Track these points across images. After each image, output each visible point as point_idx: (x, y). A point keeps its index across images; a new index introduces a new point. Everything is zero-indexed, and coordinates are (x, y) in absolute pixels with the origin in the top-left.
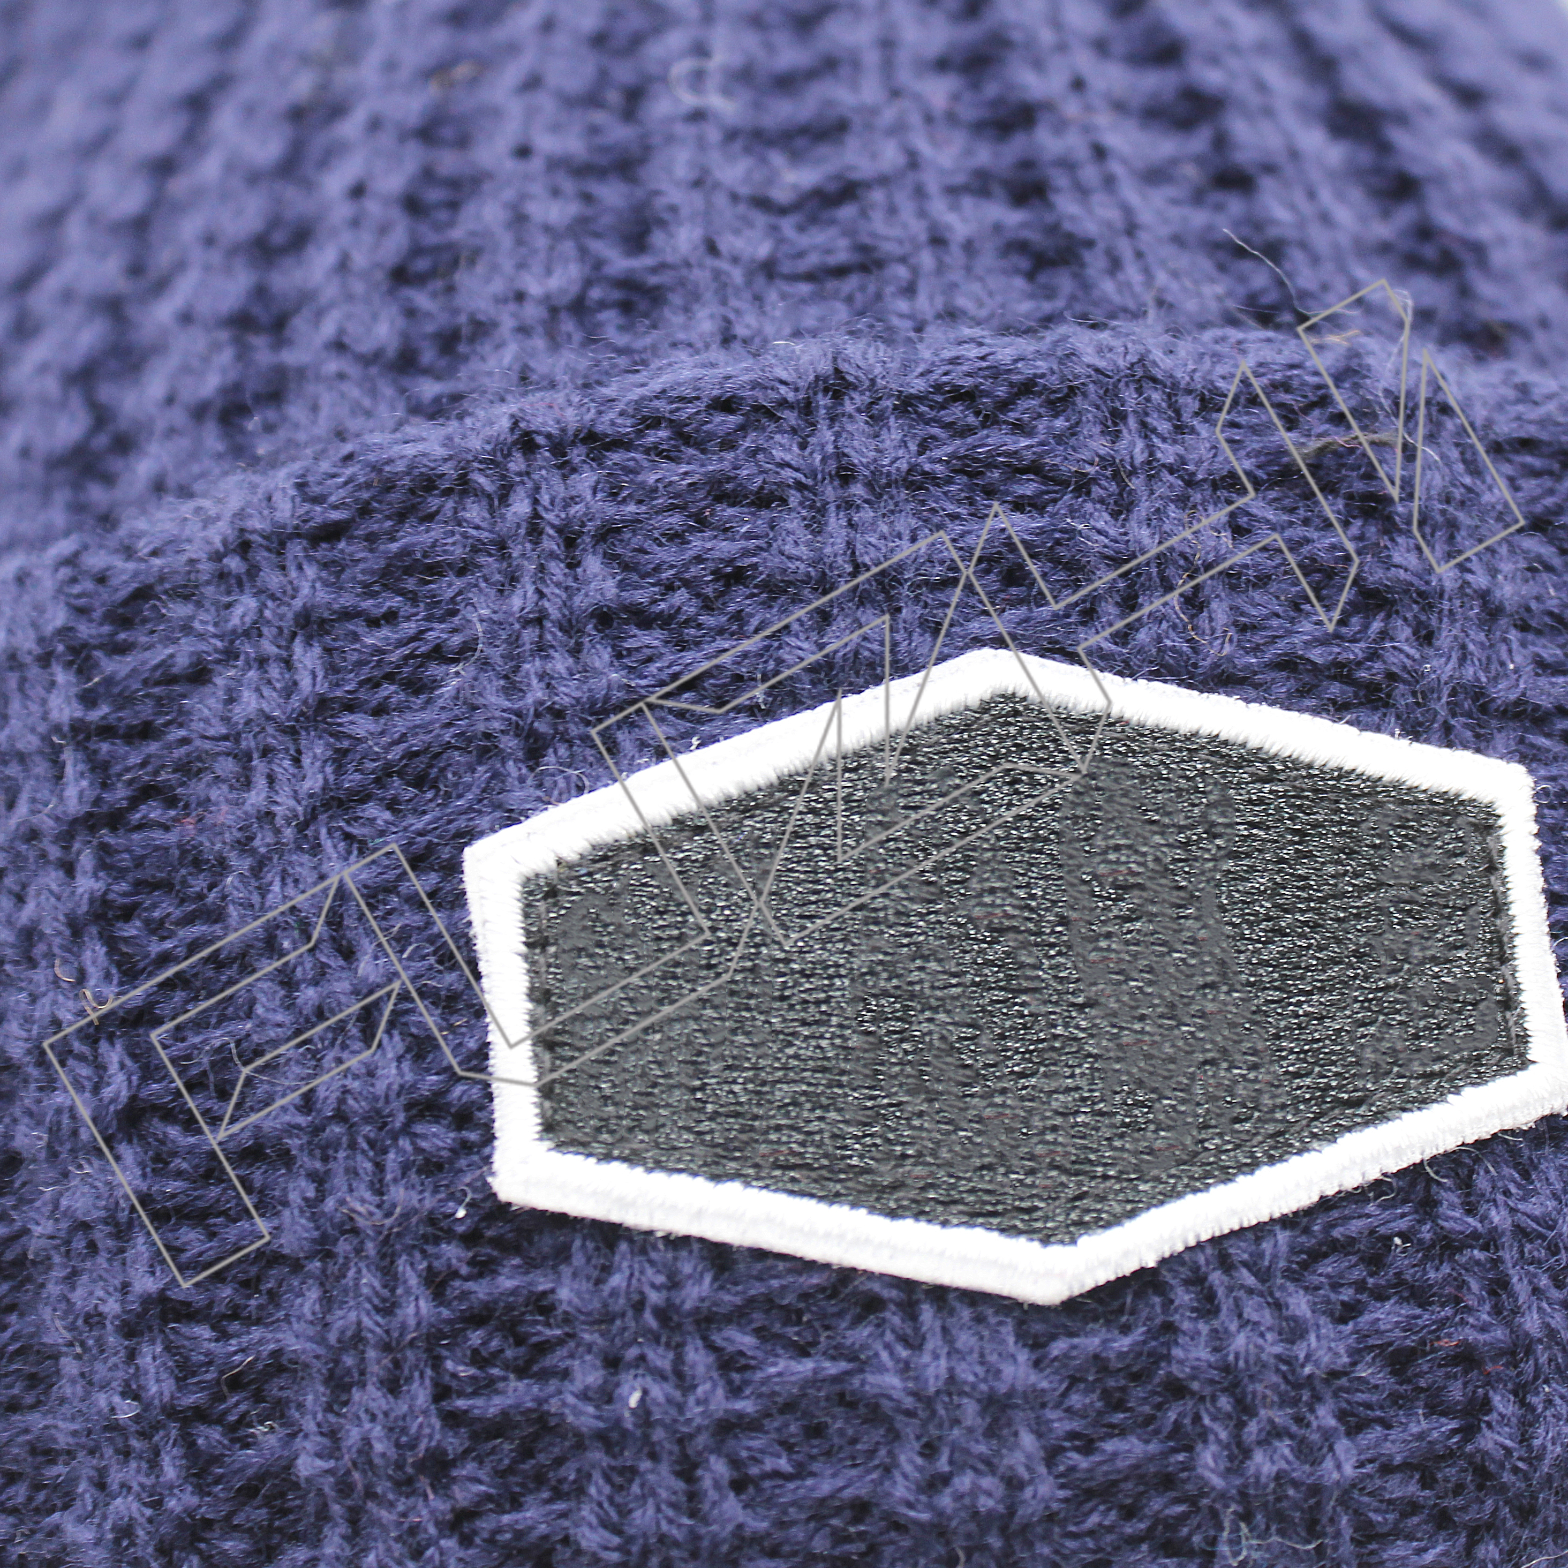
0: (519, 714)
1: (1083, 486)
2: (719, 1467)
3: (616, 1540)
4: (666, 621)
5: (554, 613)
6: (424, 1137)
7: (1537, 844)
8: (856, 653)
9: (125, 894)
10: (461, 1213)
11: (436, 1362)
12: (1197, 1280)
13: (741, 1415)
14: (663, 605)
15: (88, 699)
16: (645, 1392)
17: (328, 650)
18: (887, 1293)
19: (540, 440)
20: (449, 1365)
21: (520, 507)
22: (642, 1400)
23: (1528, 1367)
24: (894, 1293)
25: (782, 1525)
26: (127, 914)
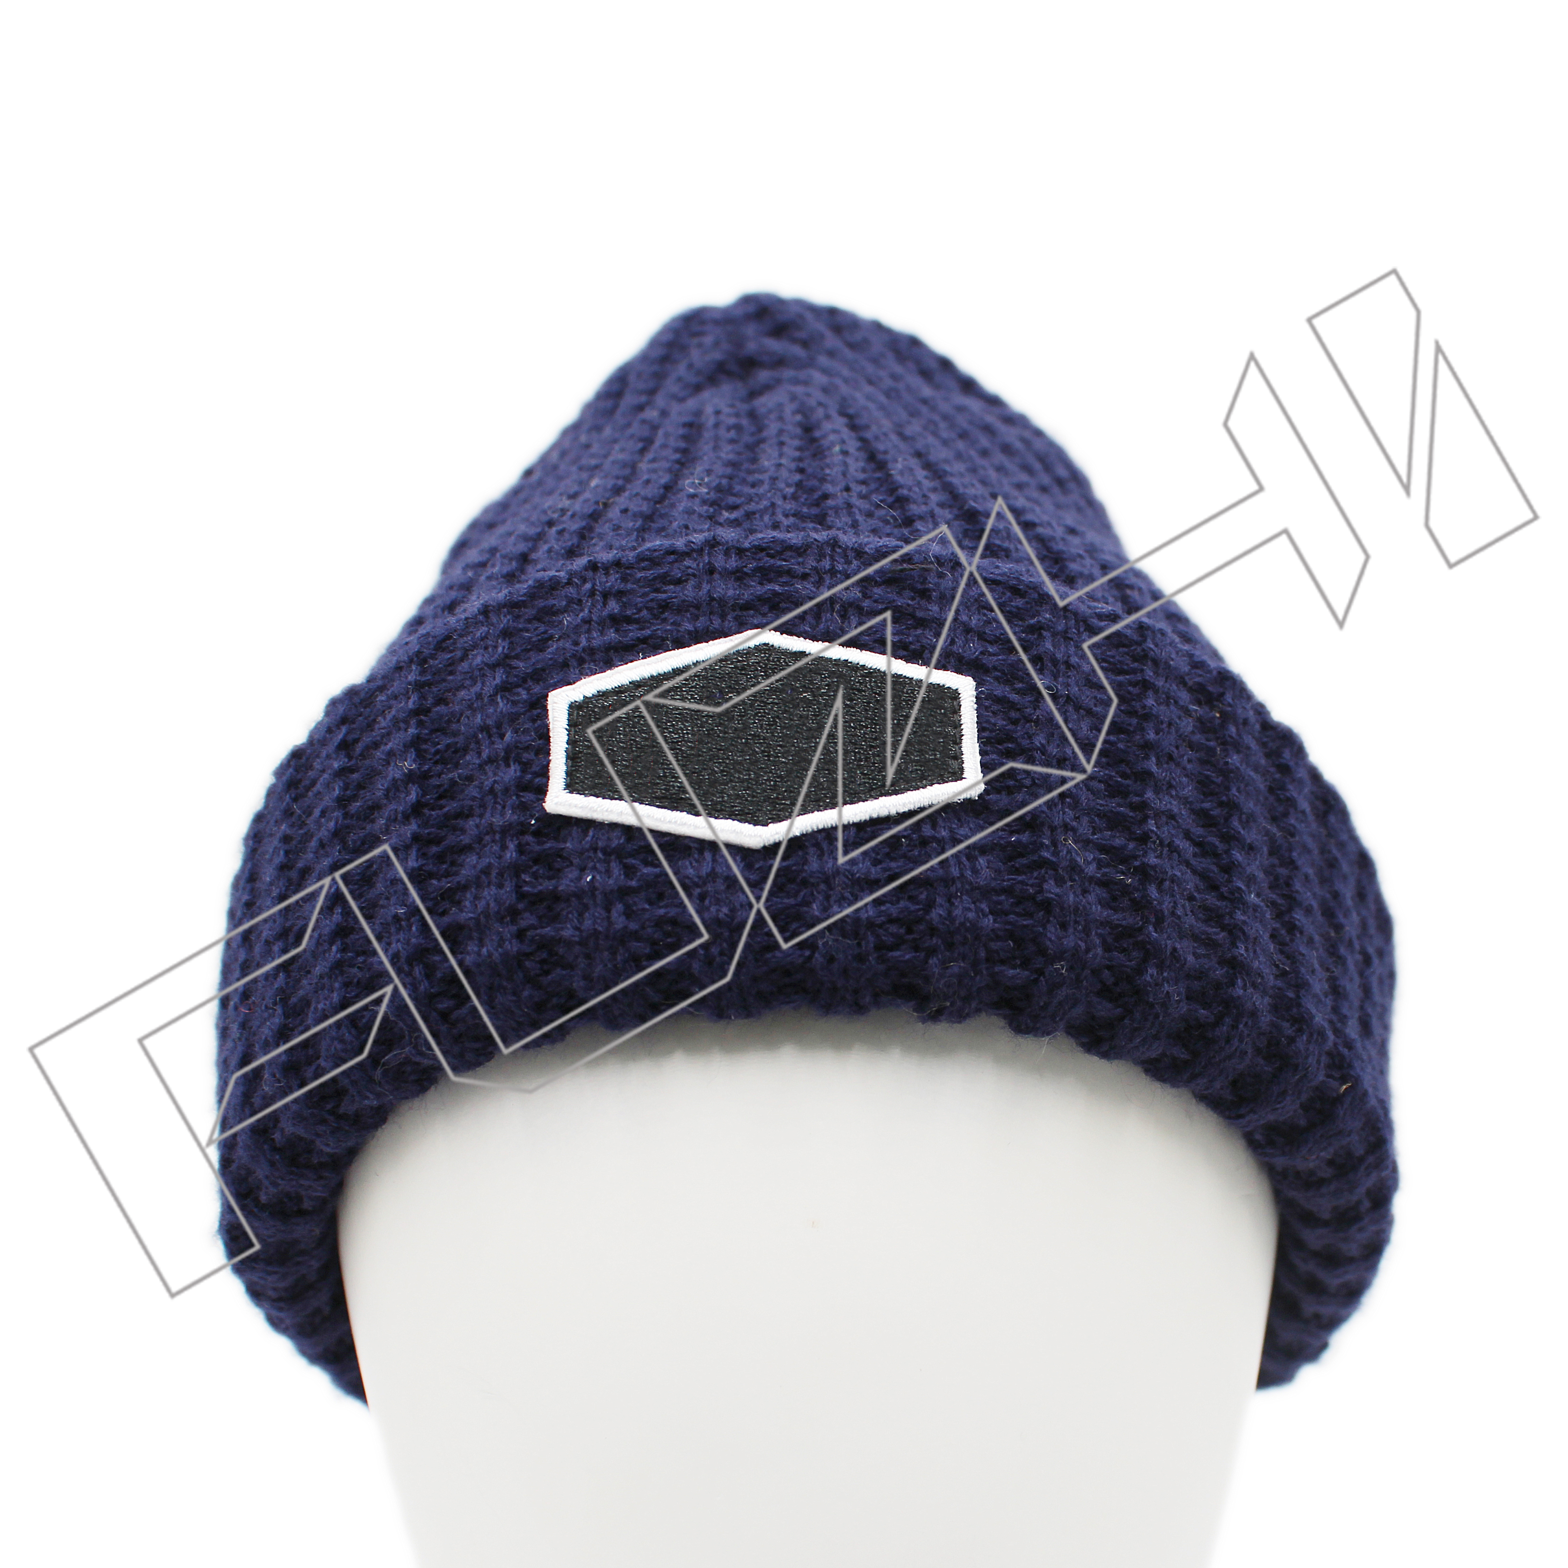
0: (577, 651)
1: (805, 577)
2: (620, 907)
3: (577, 933)
4: (637, 621)
5: (594, 618)
6: (523, 797)
7: (976, 706)
8: (708, 628)
9: (426, 734)
10: (533, 822)
11: (518, 876)
12: (817, 845)
13: (630, 887)
14: (637, 616)
15: (423, 672)
16: (593, 877)
17: (511, 643)
18: (692, 845)
19: (599, 565)
20: (523, 876)
21: (588, 586)
22: (592, 880)
23: (953, 889)
24: (696, 845)
25: (643, 928)
26: (426, 741)
